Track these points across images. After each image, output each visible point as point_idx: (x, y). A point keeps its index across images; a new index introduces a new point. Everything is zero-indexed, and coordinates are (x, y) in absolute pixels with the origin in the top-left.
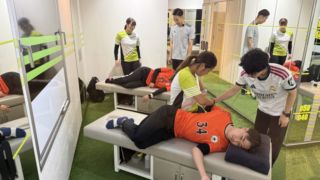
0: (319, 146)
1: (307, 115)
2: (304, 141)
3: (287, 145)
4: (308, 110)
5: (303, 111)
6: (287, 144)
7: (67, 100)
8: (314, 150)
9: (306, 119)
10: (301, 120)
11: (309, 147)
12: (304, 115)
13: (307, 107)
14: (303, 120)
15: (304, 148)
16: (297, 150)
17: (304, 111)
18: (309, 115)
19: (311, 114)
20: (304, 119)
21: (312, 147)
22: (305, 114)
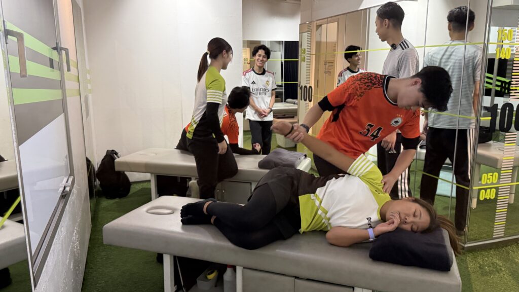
0: (518, 244)
1: (494, 190)
2: (494, 237)
3: (466, 246)
4: (494, 182)
5: (487, 183)
6: (465, 244)
7: (70, 175)
8: (512, 251)
9: (492, 197)
10: (485, 199)
11: (503, 247)
12: (488, 190)
13: (492, 176)
14: (488, 198)
15: (495, 249)
16: (484, 253)
17: (489, 183)
18: (497, 189)
19: (500, 188)
20: (490, 198)
21: (507, 246)
22: (491, 188)
